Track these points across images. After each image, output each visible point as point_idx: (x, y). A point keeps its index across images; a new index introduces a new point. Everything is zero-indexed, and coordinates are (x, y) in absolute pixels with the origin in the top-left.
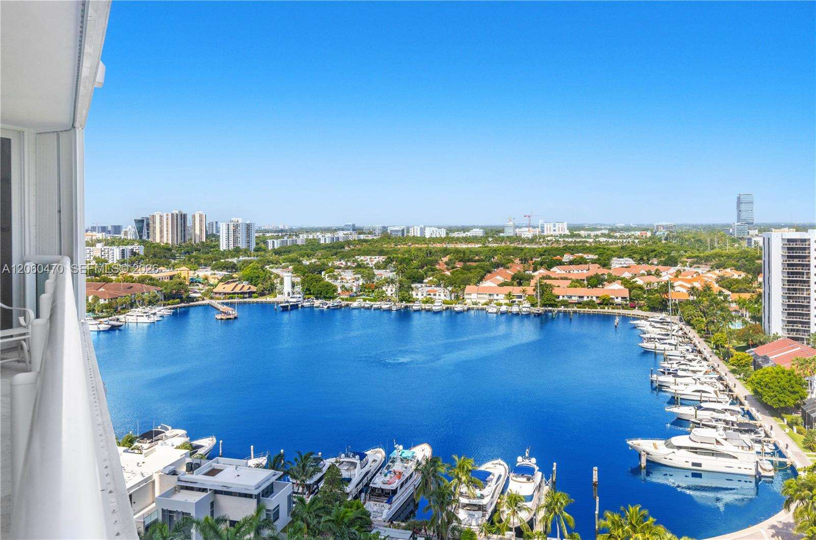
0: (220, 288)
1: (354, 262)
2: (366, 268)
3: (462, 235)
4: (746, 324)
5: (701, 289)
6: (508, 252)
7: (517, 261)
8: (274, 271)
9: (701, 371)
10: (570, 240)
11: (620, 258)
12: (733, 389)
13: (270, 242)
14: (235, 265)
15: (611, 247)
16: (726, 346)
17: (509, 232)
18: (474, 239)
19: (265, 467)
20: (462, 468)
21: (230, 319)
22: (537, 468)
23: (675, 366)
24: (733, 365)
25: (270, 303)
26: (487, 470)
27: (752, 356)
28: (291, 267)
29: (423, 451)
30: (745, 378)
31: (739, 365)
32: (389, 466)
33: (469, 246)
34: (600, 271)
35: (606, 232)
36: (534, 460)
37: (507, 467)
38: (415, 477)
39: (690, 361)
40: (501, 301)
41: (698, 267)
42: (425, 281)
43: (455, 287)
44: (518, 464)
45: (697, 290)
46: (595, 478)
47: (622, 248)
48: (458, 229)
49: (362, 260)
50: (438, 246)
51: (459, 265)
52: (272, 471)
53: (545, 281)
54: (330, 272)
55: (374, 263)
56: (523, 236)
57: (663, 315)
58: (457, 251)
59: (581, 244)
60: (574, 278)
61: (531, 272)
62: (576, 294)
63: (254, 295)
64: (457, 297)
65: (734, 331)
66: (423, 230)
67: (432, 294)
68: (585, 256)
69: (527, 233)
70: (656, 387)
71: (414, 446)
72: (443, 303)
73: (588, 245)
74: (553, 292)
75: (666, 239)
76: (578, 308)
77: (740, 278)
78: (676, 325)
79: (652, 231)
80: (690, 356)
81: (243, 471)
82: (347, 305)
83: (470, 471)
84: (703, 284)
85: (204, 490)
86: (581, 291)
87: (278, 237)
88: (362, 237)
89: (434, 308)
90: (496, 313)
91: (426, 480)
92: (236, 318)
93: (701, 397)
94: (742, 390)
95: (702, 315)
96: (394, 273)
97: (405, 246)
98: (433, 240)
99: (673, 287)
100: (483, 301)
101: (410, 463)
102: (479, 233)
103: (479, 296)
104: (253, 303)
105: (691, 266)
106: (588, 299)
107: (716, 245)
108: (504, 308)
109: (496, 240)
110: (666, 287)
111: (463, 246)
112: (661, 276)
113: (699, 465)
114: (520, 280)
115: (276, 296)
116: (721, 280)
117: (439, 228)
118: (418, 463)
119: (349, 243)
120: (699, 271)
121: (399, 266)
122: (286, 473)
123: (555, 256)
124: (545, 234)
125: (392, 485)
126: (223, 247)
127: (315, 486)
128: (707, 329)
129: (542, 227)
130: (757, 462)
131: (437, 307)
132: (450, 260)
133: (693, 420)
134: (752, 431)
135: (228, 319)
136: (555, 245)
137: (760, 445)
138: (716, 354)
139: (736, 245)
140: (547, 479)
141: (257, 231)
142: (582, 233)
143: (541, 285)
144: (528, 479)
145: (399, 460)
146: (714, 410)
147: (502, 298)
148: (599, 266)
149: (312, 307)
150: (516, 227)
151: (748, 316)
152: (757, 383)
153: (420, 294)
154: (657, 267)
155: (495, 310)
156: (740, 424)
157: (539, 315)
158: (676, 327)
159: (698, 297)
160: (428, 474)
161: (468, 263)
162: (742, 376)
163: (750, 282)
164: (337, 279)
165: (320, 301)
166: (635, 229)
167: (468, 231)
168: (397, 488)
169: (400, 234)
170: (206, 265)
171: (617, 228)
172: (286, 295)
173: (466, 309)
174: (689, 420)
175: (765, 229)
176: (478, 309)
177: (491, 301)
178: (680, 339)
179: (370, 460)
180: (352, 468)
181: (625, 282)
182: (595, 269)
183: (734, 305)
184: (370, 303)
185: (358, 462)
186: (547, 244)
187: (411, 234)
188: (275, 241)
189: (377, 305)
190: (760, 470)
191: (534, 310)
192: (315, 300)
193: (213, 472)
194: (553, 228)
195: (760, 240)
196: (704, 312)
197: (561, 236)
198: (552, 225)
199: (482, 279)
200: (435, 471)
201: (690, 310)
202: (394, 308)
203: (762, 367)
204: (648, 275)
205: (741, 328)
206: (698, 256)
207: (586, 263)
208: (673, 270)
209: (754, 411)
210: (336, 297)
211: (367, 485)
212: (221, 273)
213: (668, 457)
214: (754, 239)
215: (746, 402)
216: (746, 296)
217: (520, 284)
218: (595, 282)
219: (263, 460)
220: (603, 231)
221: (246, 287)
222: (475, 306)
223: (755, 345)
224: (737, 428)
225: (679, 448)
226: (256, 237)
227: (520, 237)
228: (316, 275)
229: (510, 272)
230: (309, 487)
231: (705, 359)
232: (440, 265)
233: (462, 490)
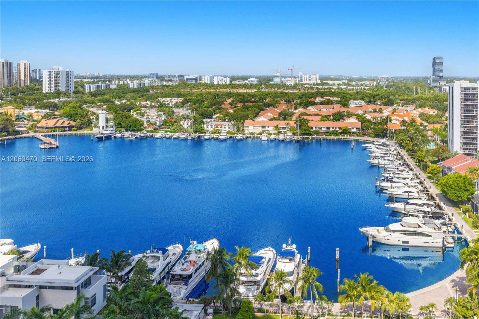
0: (43, 123)
1: (157, 102)
2: (167, 107)
3: (242, 82)
4: (438, 145)
5: (409, 121)
6: (276, 96)
7: (283, 102)
8: (91, 109)
9: (408, 178)
10: (321, 87)
11: (355, 100)
12: (429, 189)
13: (87, 86)
14: (56, 104)
15: (349, 92)
16: (425, 160)
17: (277, 81)
18: (251, 86)
19: (84, 265)
20: (241, 255)
21: (53, 148)
22: (296, 252)
23: (392, 175)
24: (429, 173)
25: (87, 135)
26: (260, 255)
27: (441, 167)
28: (104, 107)
29: (212, 245)
30: (437, 182)
31: (433, 173)
32: (186, 257)
33: (248, 91)
34: (342, 109)
35: (346, 81)
36: (294, 246)
37: (275, 252)
38: (206, 264)
39: (402, 171)
40: (271, 132)
41: (407, 107)
42: (214, 117)
43: (237, 121)
44: (283, 249)
45: (407, 122)
46: (337, 256)
47: (357, 93)
48: (239, 78)
49: (163, 101)
50: (224, 90)
51: (240, 105)
52: (89, 268)
53: (303, 117)
54: (138, 110)
55: (173, 103)
56: (287, 84)
57: (384, 140)
58: (238, 95)
59: (328, 90)
60: (323, 114)
61: (293, 110)
62: (325, 125)
63: (73, 129)
64: (238, 129)
65: (430, 150)
66: (212, 79)
67: (219, 127)
68: (331, 99)
69: (290, 82)
70: (379, 190)
71: (206, 241)
72: (228, 134)
73: (333, 91)
74: (309, 124)
75: (387, 87)
76: (326, 136)
77: (434, 114)
78: (393, 146)
79: (377, 81)
80: (402, 168)
81: (64, 269)
82: (152, 136)
83: (248, 257)
84: (410, 118)
85: (30, 287)
86: (328, 124)
87: (93, 83)
88: (164, 83)
89: (220, 137)
90: (267, 140)
91: (215, 266)
92: (57, 147)
93: (408, 196)
94: (434, 190)
95: (410, 139)
96: (190, 111)
97: (198, 91)
98: (219, 86)
99: (391, 120)
100: (258, 132)
101: (202, 254)
102: (254, 81)
103: (255, 128)
104: (72, 135)
105: (402, 106)
106: (333, 130)
107: (419, 91)
108: (273, 137)
109: (267, 87)
110: (387, 121)
111: (243, 91)
112: (383, 113)
113: (407, 242)
114: (285, 116)
115: (92, 129)
116: (422, 115)
117: (225, 77)
118: (209, 254)
119: (153, 88)
120: (408, 109)
121: (194, 106)
122: (102, 268)
123: (310, 99)
124: (303, 82)
125: (188, 271)
126: (46, 89)
127: (126, 277)
128: (413, 149)
129: (301, 78)
130: (444, 238)
131: (223, 136)
132: (233, 101)
133: (403, 212)
134: (440, 217)
135: (50, 148)
136: (310, 91)
137: (445, 227)
138: (418, 166)
139: (432, 92)
140: (304, 259)
141: (75, 78)
142: (330, 82)
143: (300, 120)
144: (291, 260)
145: (194, 253)
146: (416, 204)
147: (271, 129)
148: (341, 106)
149: (123, 138)
150: (282, 77)
151: (439, 140)
152: (444, 185)
153: (210, 127)
154: (380, 107)
155: (266, 138)
156: (433, 213)
157: (299, 141)
158: (392, 148)
159: (407, 127)
160: (216, 261)
161: (247, 104)
162: (435, 180)
163: (441, 117)
164: (143, 116)
165: (129, 133)
166: (365, 80)
167: (247, 80)
168: (192, 274)
169: (194, 81)
170: (30, 105)
171: (353, 79)
172: (101, 128)
173: (245, 137)
174: (400, 212)
175: (450, 80)
176: (254, 138)
177: (263, 132)
178: (395, 157)
179: (171, 254)
180: (156, 260)
181: (359, 117)
182: (338, 108)
183: (430, 133)
184: (170, 134)
185: (161, 256)
186: (305, 90)
187: (203, 81)
188: (91, 86)
189: (176, 135)
190: (445, 243)
191: (296, 138)
192: (125, 132)
193: (38, 272)
194: (308, 79)
195: (447, 88)
196: (411, 138)
197: (314, 84)
198: (308, 76)
199: (257, 115)
200: (222, 259)
201: (402, 136)
202: (189, 138)
203: (447, 174)
204: (374, 112)
205: (435, 148)
206: (407, 99)
207: (332, 104)
208: (391, 109)
209: (442, 204)
210: (143, 130)
211: (168, 273)
212: (44, 111)
213: (387, 238)
214: (443, 87)
215: (437, 198)
216: (438, 126)
217: (285, 119)
218: (338, 117)
219: (82, 259)
220: (344, 81)
221: (67, 122)
222: (251, 135)
223: (443, 160)
224: (432, 216)
225: (394, 231)
226: (75, 82)
227: (285, 84)
228: (126, 113)
229: (278, 110)
230: (120, 278)
231: (411, 170)
232: (225, 105)
233: (242, 271)
